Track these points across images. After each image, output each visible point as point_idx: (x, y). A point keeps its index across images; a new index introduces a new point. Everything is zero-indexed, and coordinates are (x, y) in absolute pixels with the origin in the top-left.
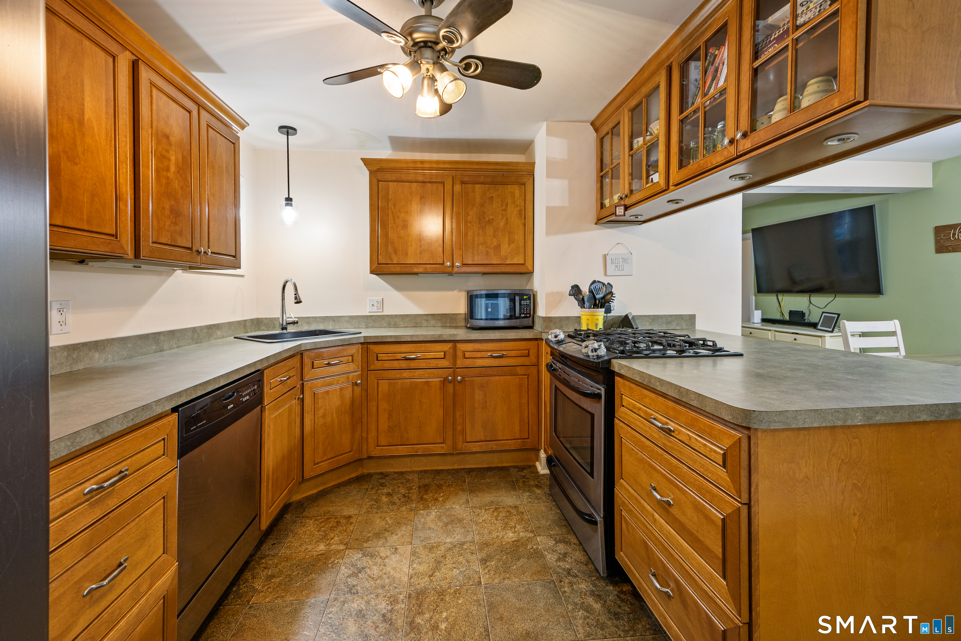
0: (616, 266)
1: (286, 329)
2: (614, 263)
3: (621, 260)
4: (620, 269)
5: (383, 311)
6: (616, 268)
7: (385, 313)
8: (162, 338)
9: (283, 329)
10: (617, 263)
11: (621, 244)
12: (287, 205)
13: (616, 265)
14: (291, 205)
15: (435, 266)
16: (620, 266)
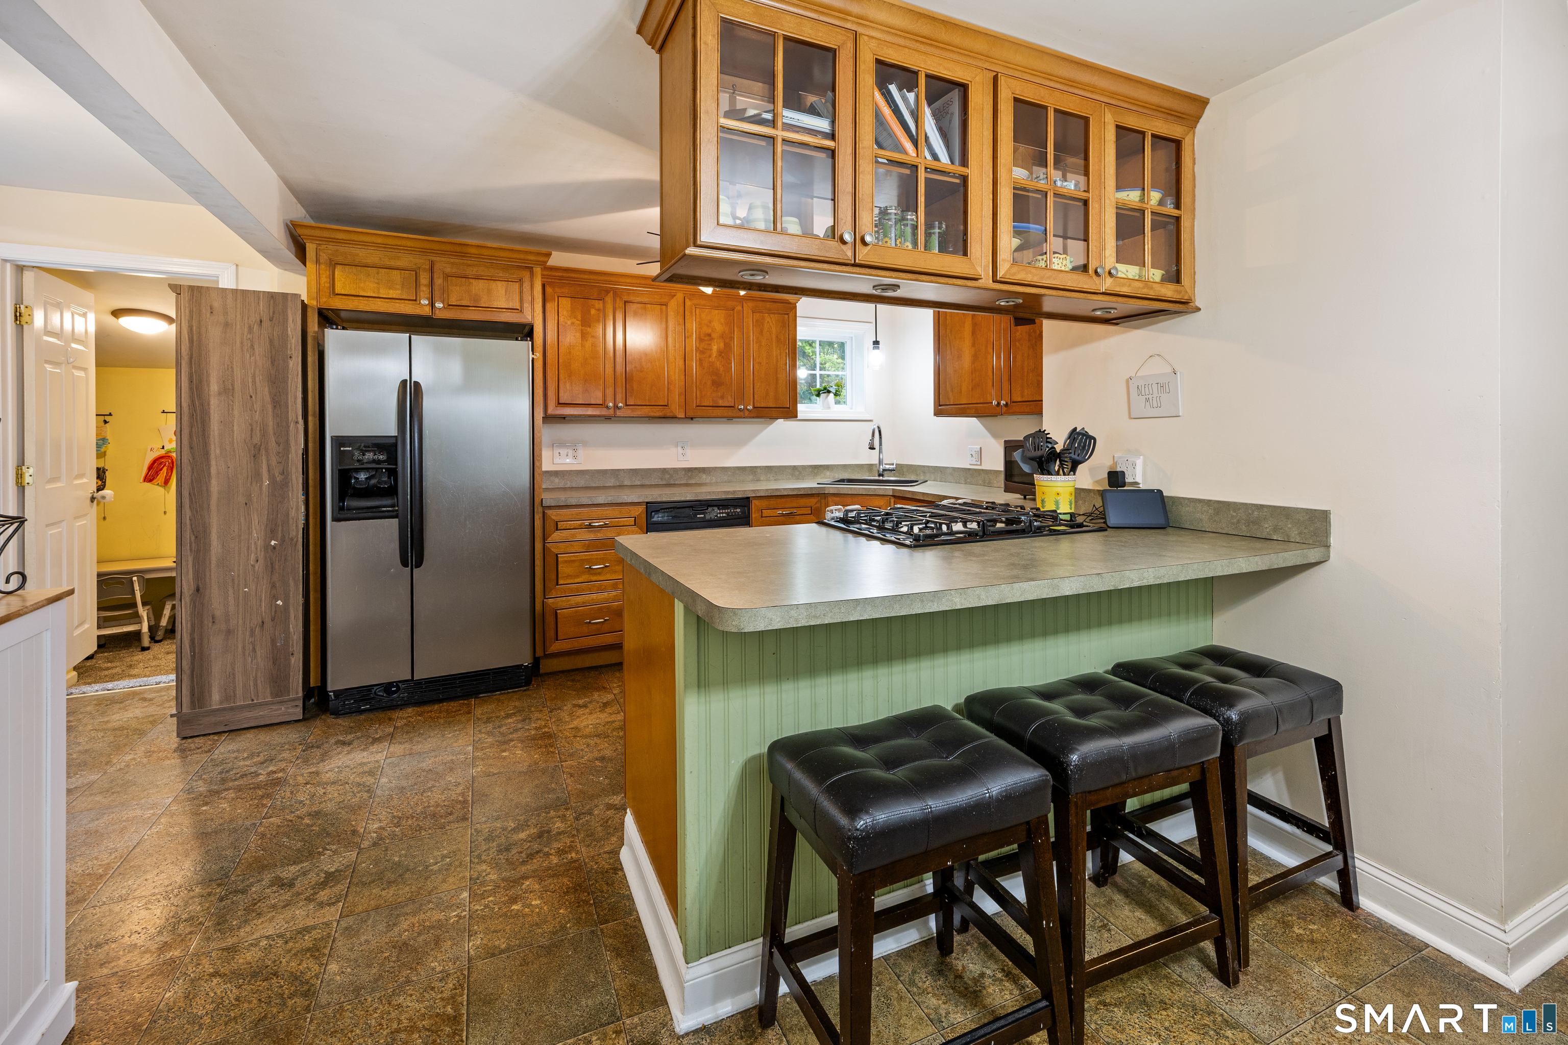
0: (1147, 400)
1: (882, 475)
2: (1143, 394)
3: (1155, 386)
4: (1155, 405)
5: (981, 465)
6: (1148, 404)
7: (983, 467)
8: (759, 471)
9: (879, 475)
10: (1147, 393)
11: (1159, 355)
12: (874, 348)
13: (1147, 397)
14: (878, 348)
15: (985, 405)
16: (1155, 399)
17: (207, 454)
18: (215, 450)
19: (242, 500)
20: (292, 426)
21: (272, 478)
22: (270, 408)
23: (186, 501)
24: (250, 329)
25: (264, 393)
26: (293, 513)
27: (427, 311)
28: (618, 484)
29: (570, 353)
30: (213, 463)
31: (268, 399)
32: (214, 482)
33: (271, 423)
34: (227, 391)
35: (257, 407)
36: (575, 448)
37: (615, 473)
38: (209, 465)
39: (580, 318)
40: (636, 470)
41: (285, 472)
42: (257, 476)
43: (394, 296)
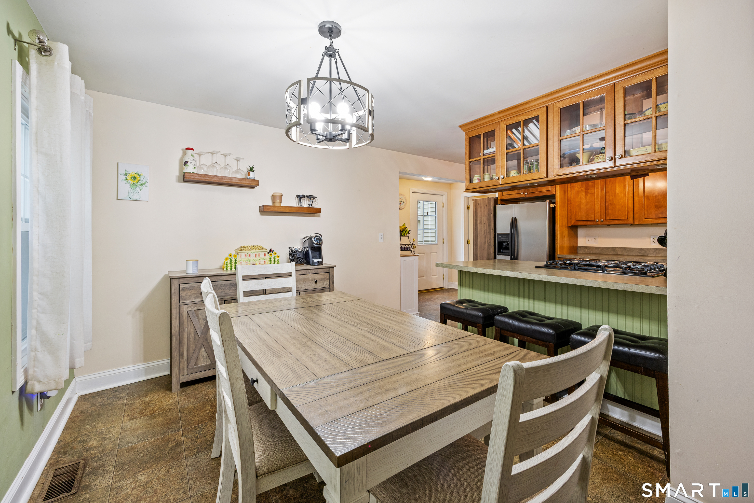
17: (477, 237)
18: (479, 237)
19: (483, 248)
20: (492, 230)
21: (488, 243)
22: (488, 226)
23: (474, 247)
24: (485, 207)
25: (487, 222)
26: (491, 252)
27: (523, 196)
28: (615, 254)
29: (580, 201)
30: (478, 239)
31: (487, 224)
32: (479, 244)
33: (488, 230)
34: (481, 223)
35: (486, 226)
36: (595, 238)
37: (614, 249)
38: (478, 240)
39: (584, 187)
40: (624, 248)
41: (490, 242)
42: (485, 243)
43: (516, 193)
